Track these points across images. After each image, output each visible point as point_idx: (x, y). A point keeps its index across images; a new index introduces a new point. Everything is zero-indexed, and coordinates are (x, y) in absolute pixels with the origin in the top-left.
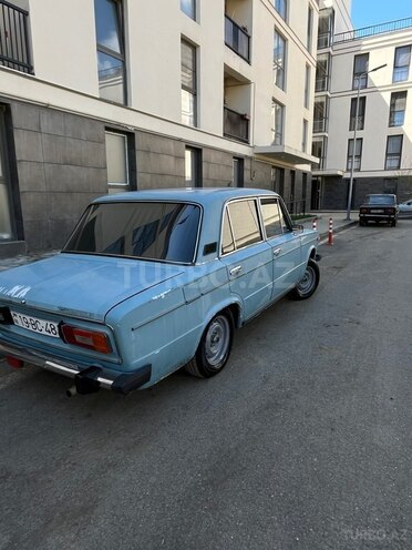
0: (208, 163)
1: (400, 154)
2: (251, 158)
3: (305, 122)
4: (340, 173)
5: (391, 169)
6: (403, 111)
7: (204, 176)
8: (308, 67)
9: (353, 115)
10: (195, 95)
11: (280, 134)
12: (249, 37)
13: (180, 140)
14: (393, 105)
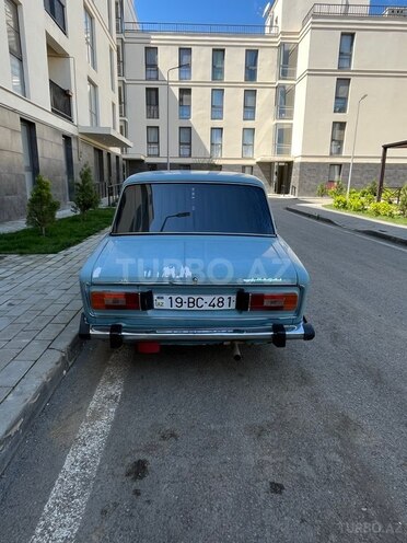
0: (43, 139)
1: (190, 144)
2: (77, 138)
3: (113, 105)
4: (143, 158)
5: (184, 157)
6: (190, 106)
7: (40, 155)
8: (111, 50)
9: (149, 103)
10: (21, 60)
11: (95, 114)
12: (63, 7)
13: (14, 111)
14: (181, 100)
